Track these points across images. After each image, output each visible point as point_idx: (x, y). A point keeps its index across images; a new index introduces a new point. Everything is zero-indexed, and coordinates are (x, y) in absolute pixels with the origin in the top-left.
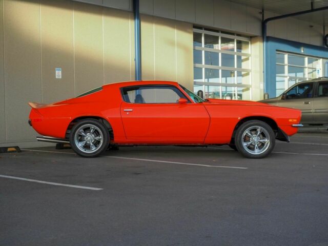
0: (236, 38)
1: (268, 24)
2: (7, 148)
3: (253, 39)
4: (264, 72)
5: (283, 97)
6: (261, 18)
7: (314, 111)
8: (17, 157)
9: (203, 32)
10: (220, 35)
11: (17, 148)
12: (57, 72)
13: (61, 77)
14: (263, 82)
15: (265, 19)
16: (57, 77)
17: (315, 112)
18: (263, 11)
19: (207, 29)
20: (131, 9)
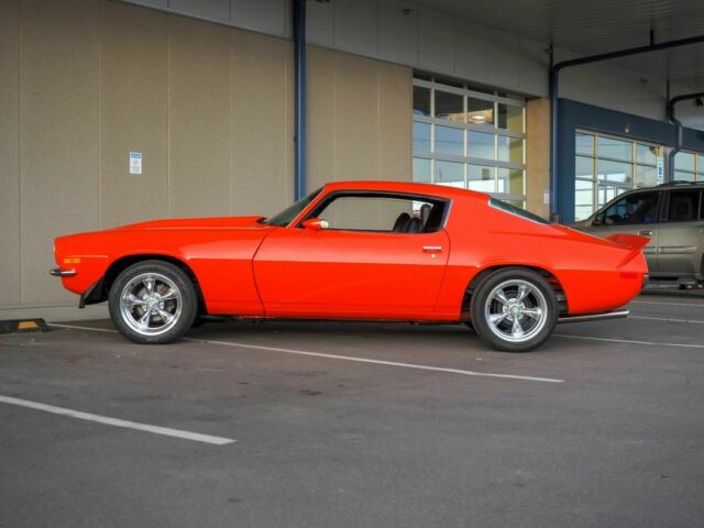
0: (496, 100)
1: (562, 74)
2: (17, 322)
3: (530, 103)
4: (551, 170)
5: (596, 220)
6: (548, 62)
7: (660, 250)
8: (38, 344)
9: (433, 87)
10: (466, 94)
11: (40, 321)
12: (132, 160)
13: (140, 172)
14: (548, 191)
15: (554, 64)
16: (132, 171)
17: (662, 253)
18: (551, 47)
19: (441, 79)
20: (288, 33)
